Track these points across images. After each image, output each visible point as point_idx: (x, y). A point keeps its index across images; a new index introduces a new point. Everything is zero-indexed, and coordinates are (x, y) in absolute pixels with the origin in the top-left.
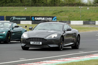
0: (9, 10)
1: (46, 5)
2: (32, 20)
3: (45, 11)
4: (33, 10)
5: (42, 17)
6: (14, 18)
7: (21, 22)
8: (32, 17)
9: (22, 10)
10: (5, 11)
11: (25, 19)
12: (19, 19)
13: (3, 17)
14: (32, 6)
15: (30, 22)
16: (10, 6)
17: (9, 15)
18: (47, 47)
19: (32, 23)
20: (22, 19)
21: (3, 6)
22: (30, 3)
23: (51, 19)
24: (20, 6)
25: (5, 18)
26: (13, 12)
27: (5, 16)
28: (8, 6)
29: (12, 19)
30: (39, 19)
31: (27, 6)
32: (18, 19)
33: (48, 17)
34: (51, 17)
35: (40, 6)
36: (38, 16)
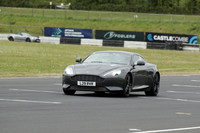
0: (102, 19)
1: (178, 11)
3: (175, 23)
4: (151, 20)
5: (169, 35)
6: (111, 34)
7: (126, 42)
8: (147, 34)
9: (129, 20)
10: (95, 20)
11: (134, 37)
12: (122, 36)
14: (149, 11)
15: (143, 45)
16: (104, 9)
17: (101, 27)
19: (148, 47)
20: (127, 36)
21: (90, 9)
22: (146, 6)
23: (186, 39)
24: (125, 10)
25: (94, 34)
26: (110, 22)
27: (94, 30)
28: (100, 10)
29: (108, 36)
30: (162, 38)
31: (140, 10)
32: (119, 36)
33: (181, 36)
34: (185, 36)
35: (166, 13)
36: (161, 32)
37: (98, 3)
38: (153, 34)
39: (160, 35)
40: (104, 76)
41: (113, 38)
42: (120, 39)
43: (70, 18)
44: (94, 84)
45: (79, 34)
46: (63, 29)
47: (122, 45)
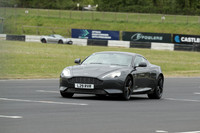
0: (130, 20)
2: (174, 42)
4: (178, 22)
5: (196, 37)
7: (153, 44)
8: (175, 35)
9: (156, 21)
10: (122, 22)
11: (161, 38)
12: (150, 38)
13: (118, 32)
14: (176, 13)
15: (170, 47)
16: (131, 11)
18: (103, 92)
19: (175, 49)
20: (154, 38)
21: (117, 11)
22: (173, 7)
24: (153, 12)
25: (121, 35)
26: (137, 24)
27: (121, 32)
28: (127, 11)
29: (135, 37)
30: (189, 40)
31: (167, 12)
32: (146, 38)
35: (193, 14)
36: (188, 33)
37: (125, 4)
38: (181, 36)
39: (188, 36)
40: (103, 78)
41: (141, 40)
42: (147, 40)
43: (97, 20)
44: (92, 87)
45: (106, 36)
46: (90, 31)
47: (149, 47)
